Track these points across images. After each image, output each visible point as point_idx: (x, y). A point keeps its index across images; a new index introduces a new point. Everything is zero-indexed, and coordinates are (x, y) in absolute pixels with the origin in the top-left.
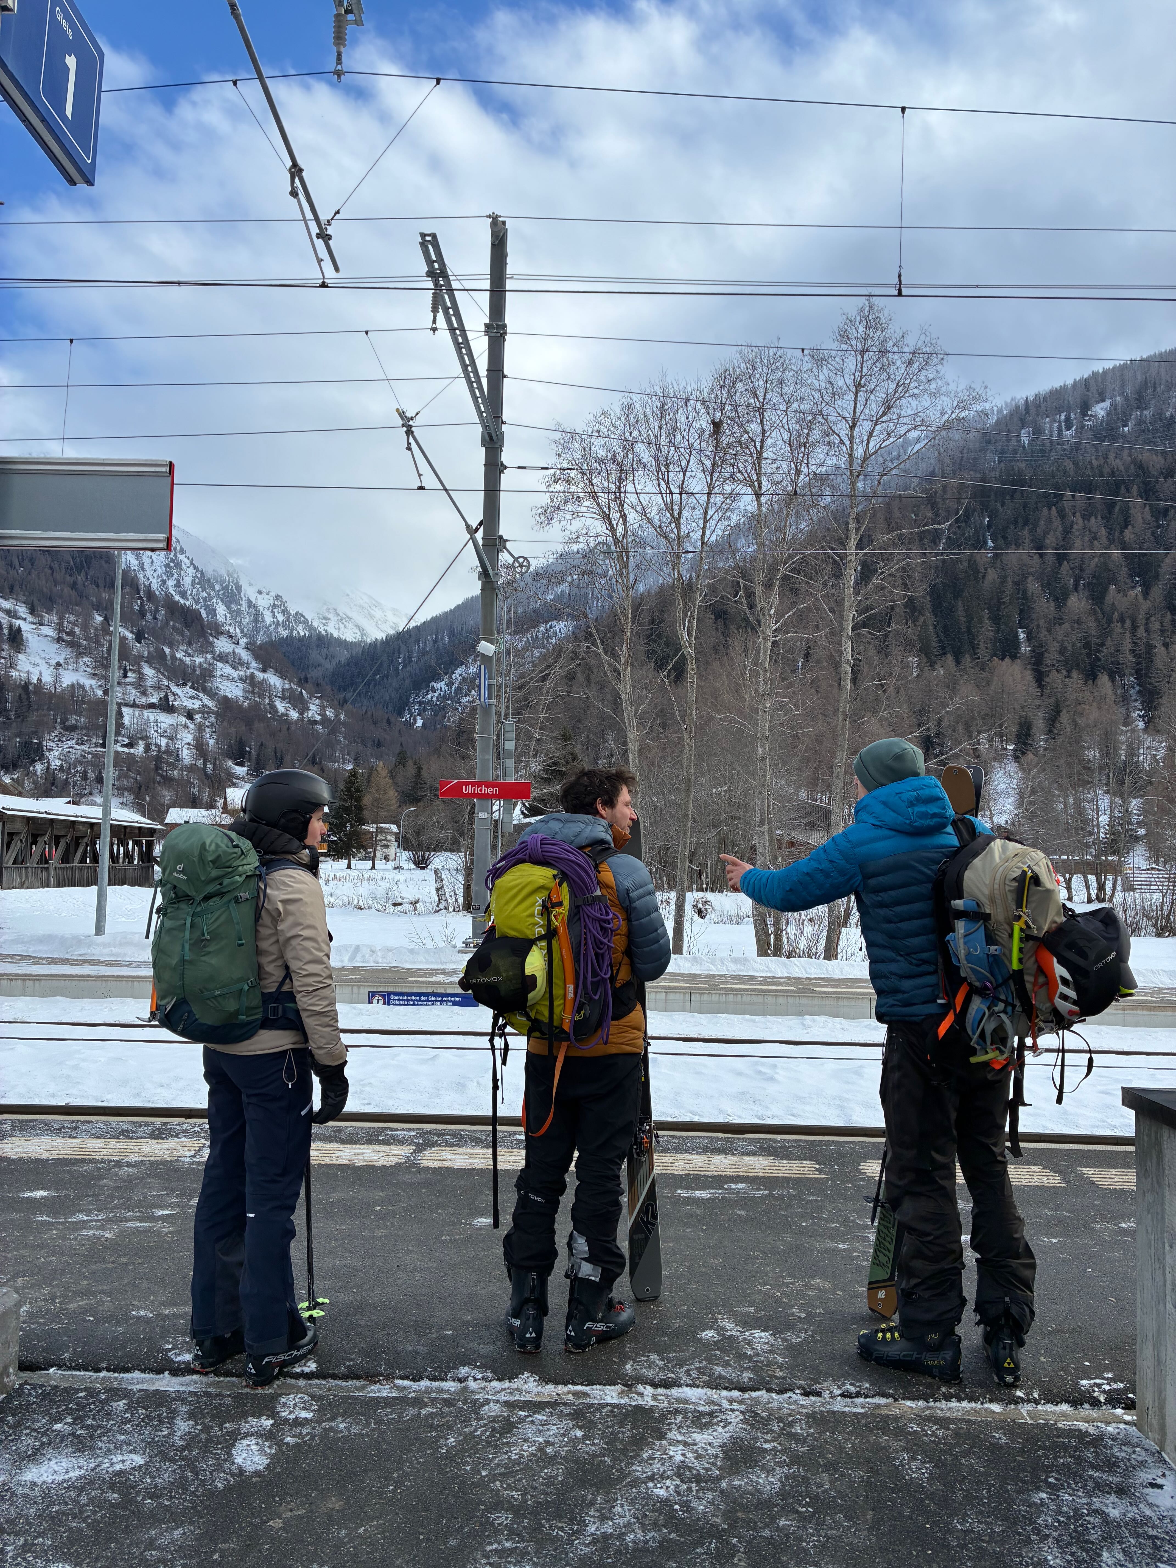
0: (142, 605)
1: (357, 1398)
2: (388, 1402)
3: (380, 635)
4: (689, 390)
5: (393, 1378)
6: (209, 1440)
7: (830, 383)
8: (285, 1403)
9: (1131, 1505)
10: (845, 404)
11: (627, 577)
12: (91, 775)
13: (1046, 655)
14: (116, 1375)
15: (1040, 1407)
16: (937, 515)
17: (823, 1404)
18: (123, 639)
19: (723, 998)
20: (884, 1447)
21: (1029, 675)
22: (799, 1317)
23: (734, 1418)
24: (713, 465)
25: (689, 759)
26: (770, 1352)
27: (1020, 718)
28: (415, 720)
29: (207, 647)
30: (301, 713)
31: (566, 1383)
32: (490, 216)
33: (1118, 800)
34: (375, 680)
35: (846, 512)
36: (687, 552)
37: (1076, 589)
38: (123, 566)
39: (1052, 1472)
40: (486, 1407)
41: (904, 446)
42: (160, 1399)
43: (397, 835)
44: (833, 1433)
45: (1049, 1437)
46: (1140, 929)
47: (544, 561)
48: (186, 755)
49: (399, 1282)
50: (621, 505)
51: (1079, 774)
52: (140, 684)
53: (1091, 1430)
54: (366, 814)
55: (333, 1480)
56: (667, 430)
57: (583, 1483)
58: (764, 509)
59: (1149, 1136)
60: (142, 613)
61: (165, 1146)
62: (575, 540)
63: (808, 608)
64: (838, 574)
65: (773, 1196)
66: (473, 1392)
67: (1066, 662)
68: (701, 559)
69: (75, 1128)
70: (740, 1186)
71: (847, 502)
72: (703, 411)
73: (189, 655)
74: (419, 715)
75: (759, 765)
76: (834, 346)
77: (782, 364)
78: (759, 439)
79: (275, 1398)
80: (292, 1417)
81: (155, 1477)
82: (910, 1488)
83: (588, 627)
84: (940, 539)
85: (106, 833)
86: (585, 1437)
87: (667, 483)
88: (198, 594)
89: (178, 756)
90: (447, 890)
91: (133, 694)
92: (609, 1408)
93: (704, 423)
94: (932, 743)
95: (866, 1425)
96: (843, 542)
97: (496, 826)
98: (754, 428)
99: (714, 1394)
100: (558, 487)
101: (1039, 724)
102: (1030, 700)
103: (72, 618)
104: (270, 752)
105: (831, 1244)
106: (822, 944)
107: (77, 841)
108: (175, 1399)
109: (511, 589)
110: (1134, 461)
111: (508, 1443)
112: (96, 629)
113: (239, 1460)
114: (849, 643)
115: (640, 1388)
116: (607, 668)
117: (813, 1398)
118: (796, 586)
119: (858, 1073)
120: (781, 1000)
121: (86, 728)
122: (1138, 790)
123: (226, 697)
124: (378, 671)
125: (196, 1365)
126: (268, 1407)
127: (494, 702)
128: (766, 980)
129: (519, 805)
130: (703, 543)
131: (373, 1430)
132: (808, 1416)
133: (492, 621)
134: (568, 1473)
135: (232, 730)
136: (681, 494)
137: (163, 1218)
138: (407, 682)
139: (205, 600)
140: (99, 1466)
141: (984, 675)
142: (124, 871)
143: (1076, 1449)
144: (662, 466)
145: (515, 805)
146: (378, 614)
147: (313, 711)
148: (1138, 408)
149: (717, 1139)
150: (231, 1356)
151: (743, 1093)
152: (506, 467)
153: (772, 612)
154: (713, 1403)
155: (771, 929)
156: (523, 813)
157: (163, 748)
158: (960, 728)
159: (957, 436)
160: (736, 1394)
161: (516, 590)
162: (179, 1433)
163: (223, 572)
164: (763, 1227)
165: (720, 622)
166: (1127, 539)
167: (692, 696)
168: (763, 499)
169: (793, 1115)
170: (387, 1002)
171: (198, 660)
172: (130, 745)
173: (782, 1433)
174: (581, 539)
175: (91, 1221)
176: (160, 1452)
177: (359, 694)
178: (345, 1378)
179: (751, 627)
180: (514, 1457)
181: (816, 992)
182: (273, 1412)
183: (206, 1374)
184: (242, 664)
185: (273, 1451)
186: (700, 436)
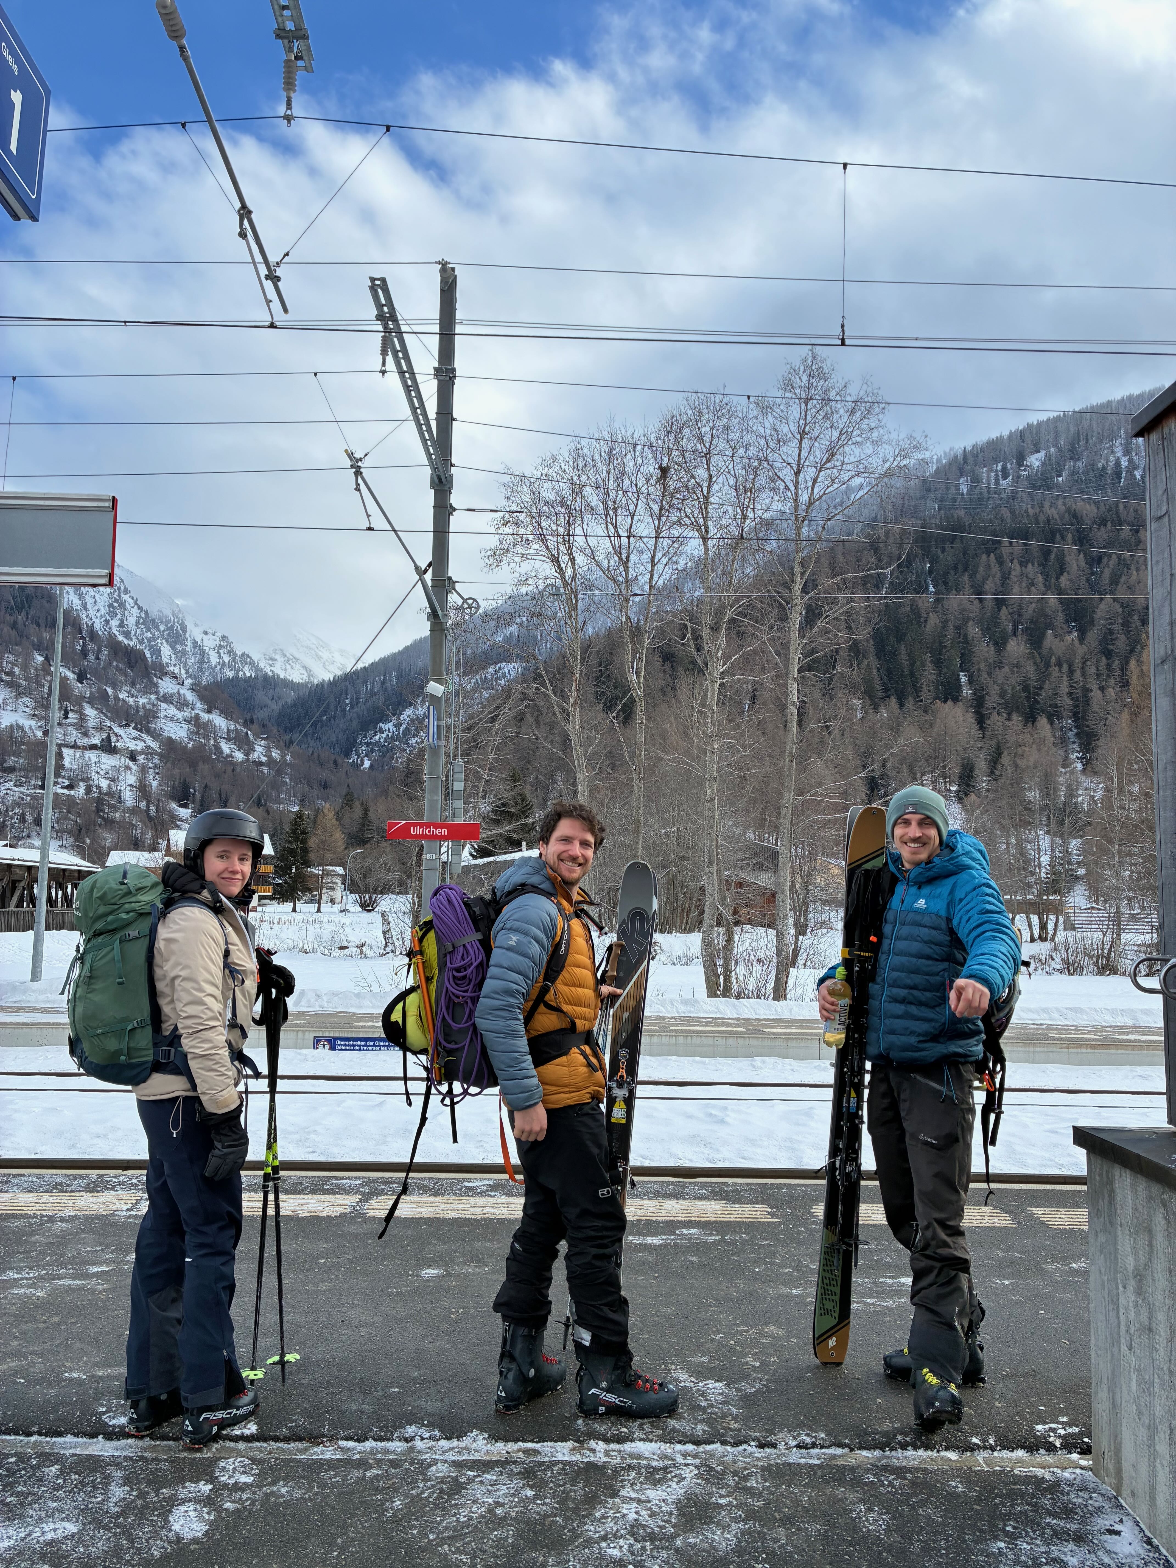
0: (84, 645)
1: (300, 1461)
2: (331, 1465)
3: (328, 676)
4: (636, 435)
5: (337, 1439)
6: (146, 1506)
7: (776, 430)
8: (224, 1468)
9: (1090, 1552)
10: (790, 450)
11: (576, 619)
12: (29, 818)
13: (987, 698)
14: (48, 1439)
15: (996, 1454)
16: (879, 560)
17: (778, 1457)
18: (64, 680)
19: (673, 1040)
20: (841, 1500)
21: (971, 718)
22: (754, 1366)
23: (689, 1473)
24: (661, 509)
25: (638, 799)
26: (724, 1403)
27: (963, 759)
28: (362, 761)
29: (151, 688)
30: (247, 755)
31: (516, 1441)
32: (439, 263)
33: (1059, 841)
34: (322, 721)
35: (792, 557)
36: (636, 595)
37: (1015, 634)
38: (65, 606)
39: (1009, 1520)
40: (434, 1468)
41: (847, 493)
42: (94, 1464)
43: (343, 878)
44: (789, 1486)
45: (1006, 1484)
46: (1082, 968)
47: (493, 602)
48: (129, 797)
49: (344, 1338)
50: (570, 548)
51: (1020, 814)
52: (81, 726)
53: (1048, 1476)
54: (312, 856)
55: (275, 1546)
56: (615, 474)
57: (534, 1545)
58: (711, 554)
59: (1100, 1175)
60: (84, 653)
61: (101, 1200)
62: (524, 582)
63: (754, 651)
64: (784, 617)
65: (725, 1241)
66: (419, 1452)
67: (1006, 705)
68: (649, 602)
69: (7, 1182)
70: (692, 1231)
71: (792, 546)
72: (650, 456)
73: (133, 696)
74: (366, 756)
75: (707, 805)
76: (780, 393)
77: (728, 411)
78: (705, 484)
79: (214, 1461)
80: (232, 1481)
81: (88, 1546)
82: (866, 1541)
83: (537, 668)
84: (883, 584)
85: (43, 877)
86: (536, 1497)
87: (615, 527)
88: (142, 634)
89: (120, 797)
90: (395, 933)
91: (74, 735)
92: (561, 1466)
93: (652, 468)
94: (876, 784)
95: (822, 1477)
96: (788, 586)
97: (444, 868)
98: (701, 473)
99: (667, 1448)
100: (507, 529)
101: (981, 766)
102: (972, 742)
103: (12, 658)
104: (214, 794)
105: (784, 1290)
106: (771, 985)
107: (14, 885)
108: (109, 1464)
109: (460, 631)
110: (1068, 510)
111: (456, 1504)
112: (36, 669)
113: (176, 1527)
114: (795, 686)
115: (592, 1444)
116: (556, 709)
117: (768, 1450)
118: (742, 629)
119: (808, 1114)
120: (731, 1041)
121: (25, 770)
122: (1077, 830)
123: (170, 738)
124: (325, 712)
125: (131, 1429)
126: (206, 1471)
127: (443, 742)
128: (715, 1022)
129: (468, 847)
130: (651, 586)
131: (316, 1494)
132: (763, 1469)
133: (441, 662)
134: (519, 1535)
135: (176, 771)
136: (629, 537)
137: (96, 1275)
138: (355, 723)
139: (149, 640)
140: (29, 1535)
141: (928, 717)
142: (63, 915)
143: (1033, 1496)
144: (610, 511)
145: (464, 846)
146: (325, 655)
147: (259, 752)
148: (1071, 459)
149: (669, 1183)
150: (167, 1419)
151: (694, 1136)
152: (455, 510)
153: (719, 654)
154: (667, 1457)
155: (720, 970)
156: (471, 855)
157: (105, 790)
158: (905, 769)
159: (898, 483)
160: (690, 1447)
161: (465, 631)
162: (114, 1500)
163: (168, 613)
164: (716, 1273)
165: (668, 665)
166: (1063, 585)
167: (641, 737)
168: (710, 543)
169: (744, 1158)
170: (333, 1048)
171: (142, 701)
172: (70, 787)
173: (738, 1487)
174: (531, 581)
175: (22, 1279)
176: (94, 1519)
177: (305, 735)
178: (287, 1440)
179: (699, 669)
180: (463, 1519)
181: (766, 1033)
182: (211, 1477)
183: (142, 1438)
184: (187, 705)
185: (212, 1518)
186: (648, 481)
